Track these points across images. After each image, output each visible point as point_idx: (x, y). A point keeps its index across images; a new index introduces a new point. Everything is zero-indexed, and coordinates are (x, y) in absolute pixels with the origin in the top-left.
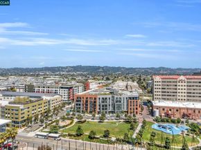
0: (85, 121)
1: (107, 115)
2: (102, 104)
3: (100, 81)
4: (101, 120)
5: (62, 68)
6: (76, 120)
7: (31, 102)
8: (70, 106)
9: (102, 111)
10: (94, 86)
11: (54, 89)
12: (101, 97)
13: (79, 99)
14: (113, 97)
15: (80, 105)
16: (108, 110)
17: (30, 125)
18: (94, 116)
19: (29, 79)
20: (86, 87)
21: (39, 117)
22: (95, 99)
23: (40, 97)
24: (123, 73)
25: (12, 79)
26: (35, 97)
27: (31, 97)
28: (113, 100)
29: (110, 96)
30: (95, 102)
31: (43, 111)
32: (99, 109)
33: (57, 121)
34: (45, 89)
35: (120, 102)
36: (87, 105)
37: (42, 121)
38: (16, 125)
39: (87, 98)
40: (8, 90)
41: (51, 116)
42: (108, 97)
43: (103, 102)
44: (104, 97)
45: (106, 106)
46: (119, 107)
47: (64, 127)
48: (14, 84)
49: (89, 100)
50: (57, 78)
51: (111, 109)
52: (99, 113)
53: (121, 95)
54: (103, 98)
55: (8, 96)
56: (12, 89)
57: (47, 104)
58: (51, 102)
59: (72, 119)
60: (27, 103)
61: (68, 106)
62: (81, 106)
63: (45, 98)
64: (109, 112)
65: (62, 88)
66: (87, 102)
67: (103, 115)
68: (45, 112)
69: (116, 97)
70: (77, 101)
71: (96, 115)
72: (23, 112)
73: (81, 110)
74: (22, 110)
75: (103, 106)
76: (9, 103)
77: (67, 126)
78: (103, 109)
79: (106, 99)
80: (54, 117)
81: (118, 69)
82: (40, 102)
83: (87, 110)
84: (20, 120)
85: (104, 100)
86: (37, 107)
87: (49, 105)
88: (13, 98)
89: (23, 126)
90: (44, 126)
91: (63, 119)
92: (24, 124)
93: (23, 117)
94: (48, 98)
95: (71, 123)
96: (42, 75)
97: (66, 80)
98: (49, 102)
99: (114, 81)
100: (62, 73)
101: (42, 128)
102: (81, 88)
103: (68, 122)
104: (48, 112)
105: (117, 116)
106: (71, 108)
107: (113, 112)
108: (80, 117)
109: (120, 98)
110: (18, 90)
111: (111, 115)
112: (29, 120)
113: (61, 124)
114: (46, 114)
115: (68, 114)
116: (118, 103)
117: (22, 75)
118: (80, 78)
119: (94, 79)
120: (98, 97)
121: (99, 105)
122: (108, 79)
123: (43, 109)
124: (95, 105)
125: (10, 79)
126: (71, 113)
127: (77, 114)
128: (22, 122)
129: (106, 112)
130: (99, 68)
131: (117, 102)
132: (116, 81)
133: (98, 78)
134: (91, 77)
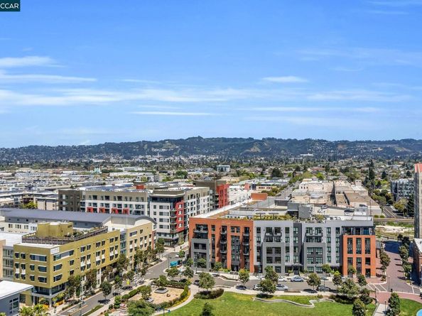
0: (220, 293)
1: (282, 278)
2: (266, 245)
3: (256, 181)
4: (266, 290)
5: (151, 144)
6: (194, 290)
7: (78, 236)
8: (178, 249)
9: (265, 265)
10: (239, 193)
11: (134, 203)
12: (264, 225)
13: (201, 230)
14: (298, 226)
15: (204, 246)
16: (284, 264)
17: (75, 298)
18: (244, 278)
19: (66, 174)
20: (219, 199)
21: (99, 276)
22: (247, 230)
23: (98, 224)
24: (318, 158)
25: (24, 175)
26: (86, 224)
27: (76, 223)
28: (298, 235)
29: (290, 223)
30: (246, 240)
31: (108, 262)
32: (259, 259)
33: (146, 291)
34: (111, 203)
35: (319, 239)
36: (223, 247)
37: (106, 290)
38: (42, 297)
39: (224, 228)
40: (16, 205)
41: (130, 276)
42: (283, 224)
43: (269, 240)
44: (273, 224)
45: (278, 250)
46: (316, 255)
47: (164, 306)
48: (30, 188)
49: (229, 232)
50: (139, 173)
51: (292, 260)
52: (258, 270)
53: (319, 219)
54: (269, 230)
55: (18, 220)
56: (26, 201)
57: (118, 243)
58: (128, 239)
59: (183, 284)
60: (66, 240)
61: (169, 250)
62: (209, 251)
63: (110, 225)
64: (288, 269)
65: (155, 199)
66: (223, 238)
67: (272, 276)
68: (114, 265)
69: (305, 225)
70: (197, 236)
71: (252, 277)
72: (58, 262)
73: (209, 260)
74: (55, 257)
75: (269, 251)
76: (24, 240)
77: (171, 304)
78: (269, 260)
79: (278, 230)
80: (137, 278)
81: (306, 144)
82: (99, 238)
83: (223, 260)
84: (52, 284)
85: (273, 233)
86: (92, 252)
87: (124, 244)
88: (31, 225)
89: (59, 300)
90: (112, 302)
91: (161, 284)
92: (61, 294)
93: (58, 278)
94: (121, 228)
95: (183, 297)
96: (98, 165)
97: (162, 177)
98: (122, 236)
99: (295, 179)
100: (150, 158)
101: (106, 307)
102: (204, 201)
103: (175, 293)
104: (120, 264)
105: (311, 282)
106: (182, 254)
107: (297, 270)
108: (205, 281)
109: (319, 230)
110: (41, 205)
111: (292, 276)
112: (72, 285)
113: (157, 298)
114: (116, 270)
115: (173, 273)
116: (314, 244)
117: (47, 166)
118: (199, 171)
119: (238, 174)
120: (256, 224)
121: (259, 249)
122: (276, 174)
123: (107, 258)
124: (247, 249)
125: (20, 177)
126: (182, 269)
127: (197, 271)
128: (56, 290)
129: (278, 269)
130: (250, 142)
131: (309, 239)
132: (301, 180)
133: (247, 170)
134: (228, 170)
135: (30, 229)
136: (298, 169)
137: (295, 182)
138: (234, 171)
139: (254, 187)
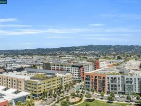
0: (94, 100)
1: (117, 96)
2: (111, 84)
3: (111, 60)
4: (110, 100)
5: (76, 48)
6: (85, 98)
7: (47, 78)
8: (81, 83)
9: (111, 91)
10: (104, 64)
11: (67, 67)
12: (110, 76)
13: (88, 78)
14: (123, 77)
15: (89, 83)
16: (118, 91)
17: (45, 98)
18: (103, 95)
19: (48, 58)
20: (96, 66)
21: (53, 92)
22: (104, 78)
23: (54, 74)
24: (136, 52)
25: (36, 58)
26: (50, 74)
27: (47, 74)
28: (123, 80)
29: (120, 76)
30: (104, 81)
31: (56, 87)
32: (109, 88)
33: (68, 97)
34: (59, 67)
35: (131, 82)
36: (96, 84)
37: (55, 96)
38: (35, 98)
39: (96, 77)
40: (31, 67)
41: (63, 92)
42: (117, 76)
43: (112, 82)
44: (114, 76)
45: (116, 86)
46: (130, 88)
47: (73, 103)
48: (36, 62)
50: (71, 57)
51: (121, 90)
52: (108, 93)
53: (131, 75)
54: (112, 78)
55: (30, 72)
56: (34, 66)
57: (60, 81)
58: (63, 79)
59: (81, 96)
60: (43, 79)
61: (78, 84)
62: (91, 85)
63: (58, 75)
64: (119, 93)
65: (73, 66)
66: (96, 80)
67: (112, 95)
68: (58, 88)
69: (126, 77)
70: (87, 79)
71: (105, 95)
72: (40, 86)
73: (91, 88)
74: (39, 85)
75: (112, 86)
76: (31, 78)
77: (76, 103)
78: (112, 89)
79: (115, 78)
80: (65, 93)
81: (131, 47)
82: (54, 79)
83: (96, 88)
84: (38, 93)
85: (114, 80)
86: (51, 83)
87: (62, 81)
89: (40, 99)
90: (57, 101)
91: (73, 96)
92: (41, 97)
93: (40, 91)
94: (61, 75)
95: (80, 101)
96: (58, 55)
97: (78, 59)
98: (61, 79)
99: (126, 60)
100: (75, 52)
101: (54, 102)
102: (91, 67)
103: (78, 99)
104: (60, 88)
105: (127, 98)
106: (81, 86)
107: (123, 93)
108: (89, 96)
109: (131, 79)
110: (38, 67)
111: (121, 96)
112: (44, 94)
113: (71, 100)
114: (59, 90)
115: (78, 92)
116: (129, 84)
117: (43, 55)
118: (91, 57)
119: (105, 58)
120: (107, 76)
121: (109, 85)
122: (119, 58)
123: (56, 86)
124: (104, 85)
125: (34, 58)
126: (81, 91)
127: (86, 92)
128: (39, 95)
129: (116, 93)
131: (127, 82)
132: (128, 60)
133: (109, 57)
134: (102, 56)
135: (33, 75)
136: (128, 56)
137: (126, 61)
138: (104, 57)
139: (110, 62)
